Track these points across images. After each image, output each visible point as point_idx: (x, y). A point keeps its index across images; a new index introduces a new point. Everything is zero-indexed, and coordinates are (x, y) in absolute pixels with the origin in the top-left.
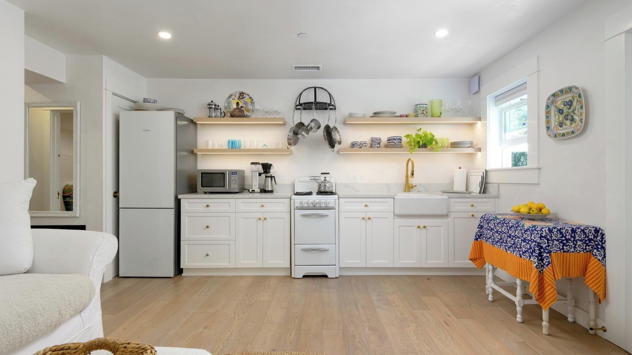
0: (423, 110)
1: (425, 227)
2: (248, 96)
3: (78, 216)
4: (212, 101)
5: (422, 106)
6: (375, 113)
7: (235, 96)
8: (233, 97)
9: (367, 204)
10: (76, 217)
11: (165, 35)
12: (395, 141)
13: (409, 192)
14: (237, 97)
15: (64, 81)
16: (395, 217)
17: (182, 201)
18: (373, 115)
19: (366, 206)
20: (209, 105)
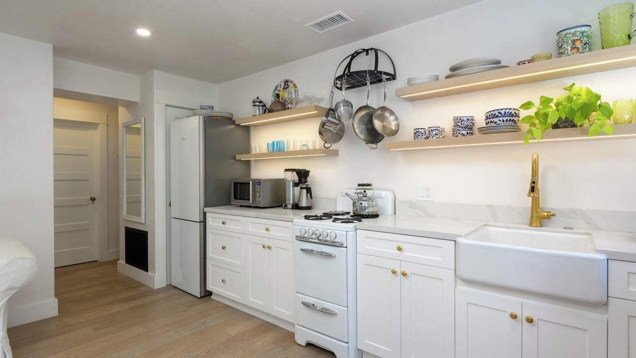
0: (574, 42)
1: (530, 321)
2: (292, 83)
3: (144, 222)
4: (258, 98)
5: (573, 31)
6: (453, 69)
7: (281, 86)
8: (279, 88)
9: (402, 245)
10: (141, 223)
11: (143, 32)
12: (496, 120)
13: (541, 226)
14: (283, 87)
15: (138, 100)
16: (459, 282)
17: (207, 214)
18: (450, 73)
19: (399, 249)
20: (254, 102)
